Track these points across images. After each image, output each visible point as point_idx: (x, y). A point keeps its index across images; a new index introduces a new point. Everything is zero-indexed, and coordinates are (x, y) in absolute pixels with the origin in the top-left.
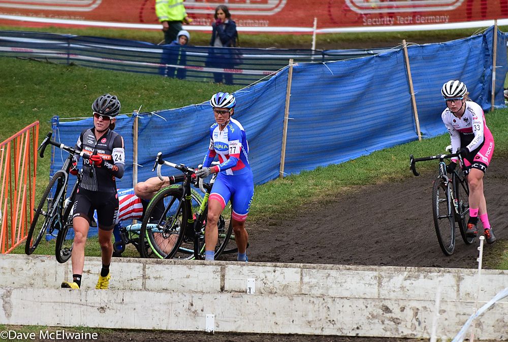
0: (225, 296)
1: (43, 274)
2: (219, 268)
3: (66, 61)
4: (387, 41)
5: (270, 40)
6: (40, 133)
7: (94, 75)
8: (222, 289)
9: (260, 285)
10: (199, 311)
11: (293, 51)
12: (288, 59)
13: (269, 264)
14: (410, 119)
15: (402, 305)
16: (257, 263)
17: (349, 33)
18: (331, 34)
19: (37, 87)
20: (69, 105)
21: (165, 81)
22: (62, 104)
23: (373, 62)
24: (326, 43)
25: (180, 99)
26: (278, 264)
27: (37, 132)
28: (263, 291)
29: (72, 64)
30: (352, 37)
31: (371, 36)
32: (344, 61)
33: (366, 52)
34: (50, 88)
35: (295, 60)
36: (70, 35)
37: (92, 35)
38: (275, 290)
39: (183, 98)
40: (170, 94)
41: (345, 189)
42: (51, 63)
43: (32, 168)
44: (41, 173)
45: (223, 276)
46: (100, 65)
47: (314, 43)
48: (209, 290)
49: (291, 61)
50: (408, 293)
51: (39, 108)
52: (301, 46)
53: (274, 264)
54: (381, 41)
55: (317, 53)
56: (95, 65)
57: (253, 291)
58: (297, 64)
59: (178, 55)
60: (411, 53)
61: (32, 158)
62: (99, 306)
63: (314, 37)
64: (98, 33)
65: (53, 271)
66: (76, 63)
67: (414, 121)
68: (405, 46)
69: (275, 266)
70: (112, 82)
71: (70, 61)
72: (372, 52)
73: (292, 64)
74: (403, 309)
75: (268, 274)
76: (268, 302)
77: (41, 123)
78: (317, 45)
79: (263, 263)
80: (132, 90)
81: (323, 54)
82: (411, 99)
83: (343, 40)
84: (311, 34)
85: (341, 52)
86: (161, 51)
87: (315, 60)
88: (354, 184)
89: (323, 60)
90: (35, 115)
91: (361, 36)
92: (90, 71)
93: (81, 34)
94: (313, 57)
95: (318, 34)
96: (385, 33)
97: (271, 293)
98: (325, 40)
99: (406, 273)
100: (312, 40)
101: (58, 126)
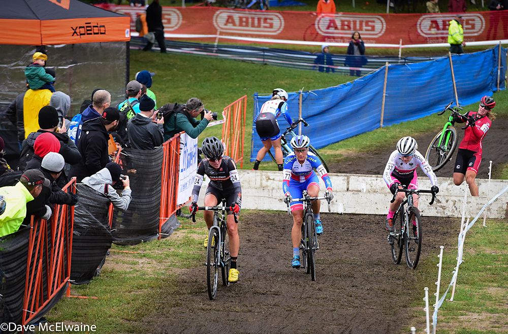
0: (349, 193)
1: (248, 181)
2: (346, 178)
3: (262, 62)
4: (440, 53)
5: (376, 51)
6: (247, 102)
7: (278, 70)
8: (348, 189)
9: (369, 187)
10: (335, 202)
11: (388, 57)
12: (385, 62)
13: (374, 176)
14: (453, 96)
15: (446, 199)
16: (367, 175)
17: (420, 48)
18: (409, 48)
19: (246, 77)
20: (264, 87)
21: (318, 73)
22: (260, 86)
23: (434, 64)
24: (407, 54)
25: (326, 83)
26: (379, 176)
27: (246, 101)
28: (370, 191)
29: (266, 64)
30: (421, 50)
31: (432, 49)
32: (417, 63)
33: (428, 59)
34: (253, 77)
35: (389, 63)
36: (265, 48)
37: (277, 48)
38: (377, 190)
39: (327, 83)
40: (320, 81)
41: (416, 134)
42: (254, 63)
43: (243, 121)
44: (248, 124)
45: (348, 182)
46: (282, 65)
47: (400, 53)
48: (340, 190)
49: (387, 63)
50: (450, 192)
51: (247, 88)
52: (393, 54)
53: (376, 175)
54: (437, 52)
55: (402, 59)
56: (279, 64)
57: (365, 191)
58: (390, 65)
59: (324, 59)
60: (454, 59)
61: (243, 117)
62: (279, 198)
63: (400, 50)
64: (281, 47)
65: (254, 179)
66: (268, 63)
67: (455, 97)
68: (450, 55)
69: (377, 177)
70: (288, 74)
71: (265, 63)
72: (432, 58)
73: (387, 65)
74: (447, 201)
75: (373, 182)
76: (372, 197)
77: (248, 96)
78: (402, 55)
79: (370, 175)
80: (299, 79)
81: (405, 59)
82: (453, 85)
83: (416, 52)
84: (398, 48)
85: (415, 58)
86: (315, 57)
87: (401, 62)
88: (421, 132)
89: (405, 62)
90: (245, 92)
91: (426, 50)
92: (275, 68)
93: (272, 47)
94: (400, 61)
95: (402, 48)
96: (439, 47)
97: (375, 192)
98: (406, 52)
99: (449, 181)
100: (399, 52)
101: (258, 98)
